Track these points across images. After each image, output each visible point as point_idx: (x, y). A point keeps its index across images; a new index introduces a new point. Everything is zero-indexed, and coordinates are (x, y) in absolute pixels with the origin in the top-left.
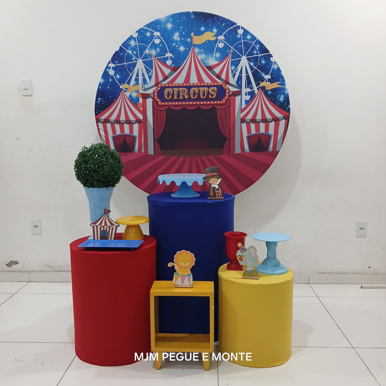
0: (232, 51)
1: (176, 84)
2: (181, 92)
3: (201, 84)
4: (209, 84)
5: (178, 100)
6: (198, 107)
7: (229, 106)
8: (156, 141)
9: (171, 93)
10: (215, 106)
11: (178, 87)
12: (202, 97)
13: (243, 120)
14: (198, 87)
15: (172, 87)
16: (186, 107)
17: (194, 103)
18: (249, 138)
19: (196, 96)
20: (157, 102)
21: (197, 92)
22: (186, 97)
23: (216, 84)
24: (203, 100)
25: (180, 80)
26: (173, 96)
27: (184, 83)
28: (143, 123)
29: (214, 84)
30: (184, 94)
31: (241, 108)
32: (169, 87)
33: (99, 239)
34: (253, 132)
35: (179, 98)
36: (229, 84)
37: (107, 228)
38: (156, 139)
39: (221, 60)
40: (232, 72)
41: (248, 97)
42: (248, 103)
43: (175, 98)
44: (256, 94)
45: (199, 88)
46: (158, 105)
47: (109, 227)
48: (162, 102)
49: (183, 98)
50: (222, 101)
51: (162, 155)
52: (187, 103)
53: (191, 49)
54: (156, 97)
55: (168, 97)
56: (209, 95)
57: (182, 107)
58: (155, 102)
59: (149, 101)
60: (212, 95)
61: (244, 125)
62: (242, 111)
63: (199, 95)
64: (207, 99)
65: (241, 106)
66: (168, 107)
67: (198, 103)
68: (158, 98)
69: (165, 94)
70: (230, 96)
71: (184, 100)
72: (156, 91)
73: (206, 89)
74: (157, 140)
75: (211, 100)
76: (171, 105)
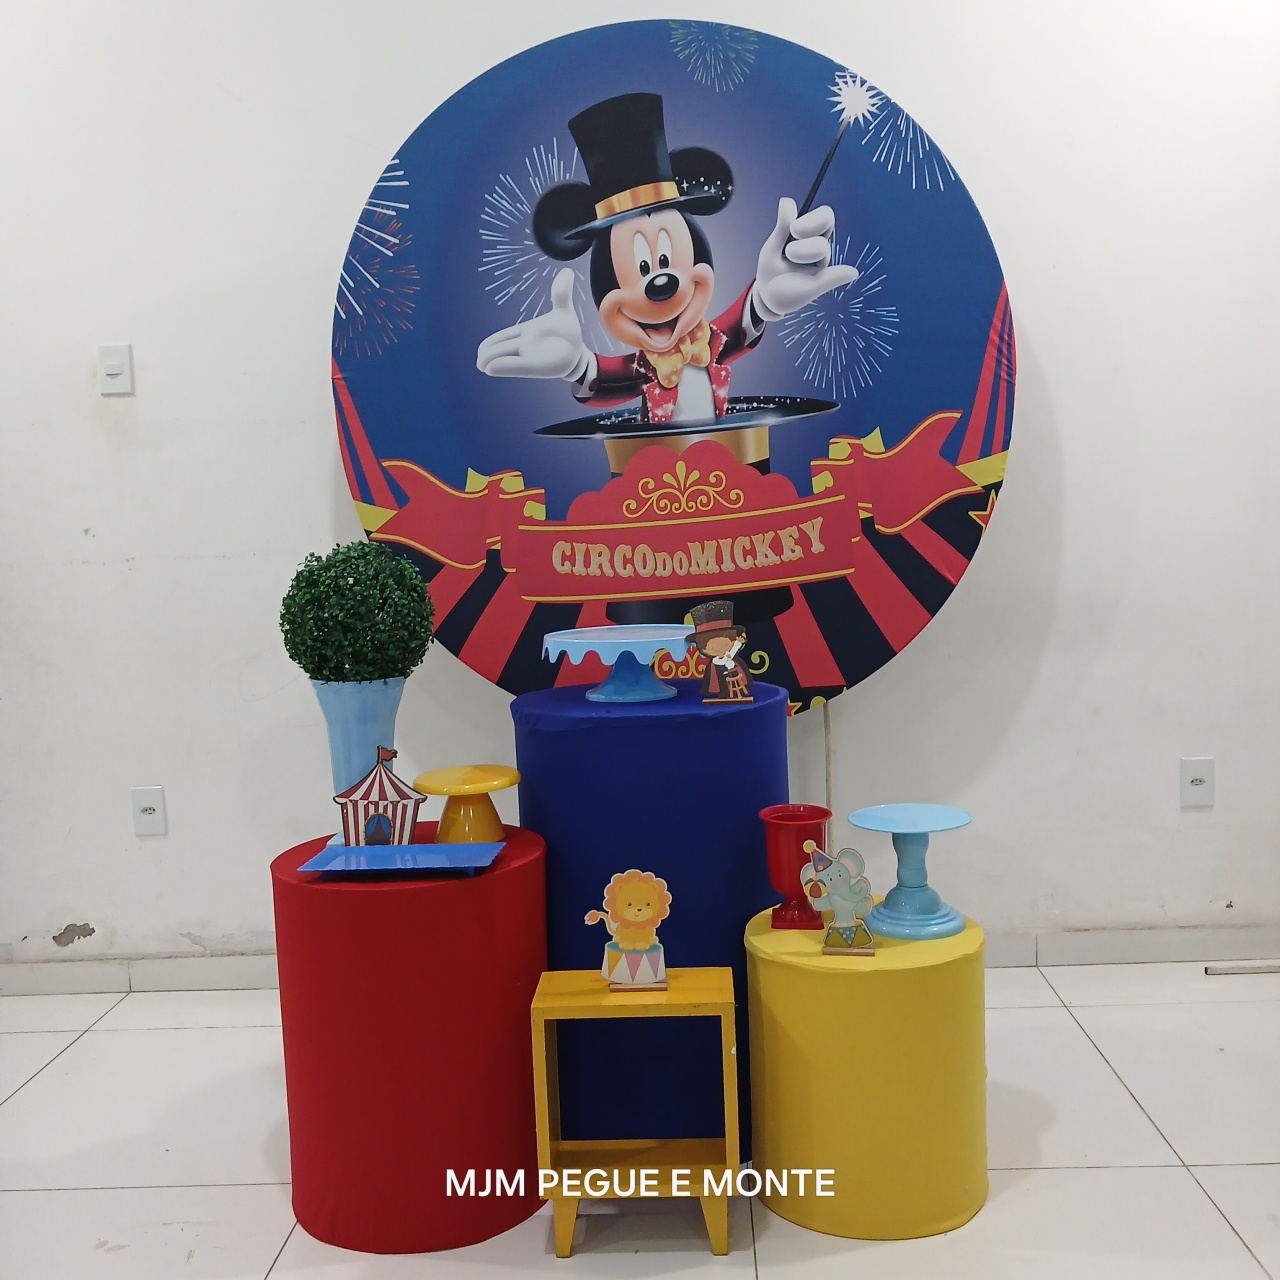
33: (362, 843)
37: (386, 807)
47: (395, 805)
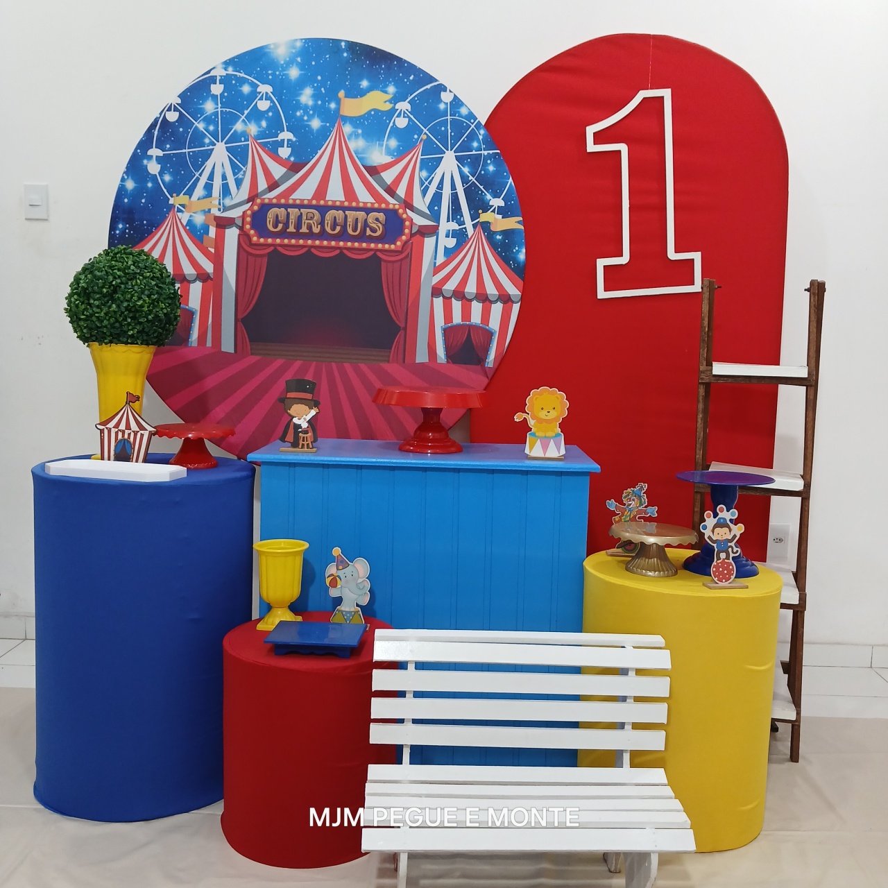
0: (424, 137)
1: (295, 200)
2: (304, 217)
3: (350, 202)
4: (369, 205)
5: (297, 235)
6: (342, 255)
7: (409, 256)
8: (240, 324)
9: (282, 217)
10: (378, 253)
11: (301, 206)
12: (350, 231)
13: (437, 291)
14: (344, 209)
15: (286, 206)
16: (313, 250)
17: (333, 243)
18: (446, 332)
19: (338, 228)
20: (249, 237)
21: (340, 220)
22: (316, 230)
23: (383, 206)
24: (353, 239)
25: (306, 192)
26: (286, 225)
27: (313, 198)
28: (212, 282)
29: (380, 205)
30: (311, 222)
31: (435, 263)
32: (279, 206)
34: (457, 319)
35: (300, 231)
36: (412, 208)
38: (240, 317)
39: (400, 155)
40: (422, 183)
41: (452, 242)
42: (451, 253)
43: (291, 229)
44: (469, 237)
45: (347, 212)
46: (251, 244)
48: (259, 237)
49: (308, 231)
50: (395, 244)
51: (252, 354)
52: (317, 242)
53: (336, 125)
54: (248, 227)
55: (275, 226)
56: (368, 229)
57: (305, 249)
58: (244, 237)
59: (232, 235)
60: (374, 230)
61: (438, 302)
62: (437, 270)
63: (344, 227)
64: (362, 237)
65: (435, 259)
66: (272, 248)
67: (341, 244)
68: (252, 228)
69: (268, 220)
70: (412, 235)
71: (311, 235)
72: (249, 212)
73: (361, 215)
74: (243, 320)
75: (371, 239)
76: (280, 245)
